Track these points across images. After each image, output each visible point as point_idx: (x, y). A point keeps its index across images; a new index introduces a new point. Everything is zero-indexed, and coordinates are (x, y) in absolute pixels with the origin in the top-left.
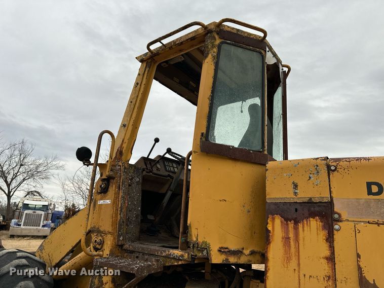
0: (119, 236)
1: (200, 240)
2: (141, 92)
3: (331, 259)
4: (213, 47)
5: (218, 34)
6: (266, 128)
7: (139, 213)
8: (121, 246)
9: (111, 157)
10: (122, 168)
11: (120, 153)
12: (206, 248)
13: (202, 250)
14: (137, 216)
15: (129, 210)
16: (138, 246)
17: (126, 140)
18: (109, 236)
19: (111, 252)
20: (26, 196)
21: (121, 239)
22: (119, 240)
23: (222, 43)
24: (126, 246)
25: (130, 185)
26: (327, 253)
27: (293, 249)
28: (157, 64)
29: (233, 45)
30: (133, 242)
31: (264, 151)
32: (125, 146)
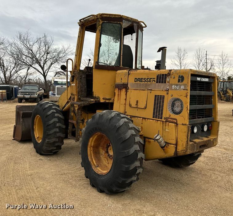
0: (78, 96)
1: (97, 96)
2: (80, 40)
3: (126, 99)
4: (99, 25)
5: (101, 19)
6: (122, 57)
7: (86, 88)
8: (80, 99)
9: (73, 69)
10: (77, 73)
11: (76, 66)
12: (98, 98)
13: (97, 99)
14: (85, 89)
15: (81, 87)
16: (85, 99)
17: (77, 61)
18: (76, 96)
19: (77, 101)
20: (55, 75)
21: (79, 96)
22: (78, 97)
23: (103, 23)
24: (81, 99)
25: (80, 79)
26: (125, 98)
27: (119, 98)
28: (85, 27)
29: (107, 23)
30: (84, 98)
31: (120, 65)
32: (77, 63)
